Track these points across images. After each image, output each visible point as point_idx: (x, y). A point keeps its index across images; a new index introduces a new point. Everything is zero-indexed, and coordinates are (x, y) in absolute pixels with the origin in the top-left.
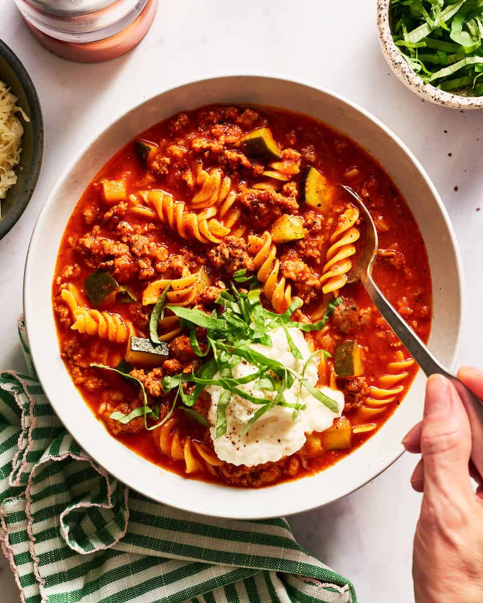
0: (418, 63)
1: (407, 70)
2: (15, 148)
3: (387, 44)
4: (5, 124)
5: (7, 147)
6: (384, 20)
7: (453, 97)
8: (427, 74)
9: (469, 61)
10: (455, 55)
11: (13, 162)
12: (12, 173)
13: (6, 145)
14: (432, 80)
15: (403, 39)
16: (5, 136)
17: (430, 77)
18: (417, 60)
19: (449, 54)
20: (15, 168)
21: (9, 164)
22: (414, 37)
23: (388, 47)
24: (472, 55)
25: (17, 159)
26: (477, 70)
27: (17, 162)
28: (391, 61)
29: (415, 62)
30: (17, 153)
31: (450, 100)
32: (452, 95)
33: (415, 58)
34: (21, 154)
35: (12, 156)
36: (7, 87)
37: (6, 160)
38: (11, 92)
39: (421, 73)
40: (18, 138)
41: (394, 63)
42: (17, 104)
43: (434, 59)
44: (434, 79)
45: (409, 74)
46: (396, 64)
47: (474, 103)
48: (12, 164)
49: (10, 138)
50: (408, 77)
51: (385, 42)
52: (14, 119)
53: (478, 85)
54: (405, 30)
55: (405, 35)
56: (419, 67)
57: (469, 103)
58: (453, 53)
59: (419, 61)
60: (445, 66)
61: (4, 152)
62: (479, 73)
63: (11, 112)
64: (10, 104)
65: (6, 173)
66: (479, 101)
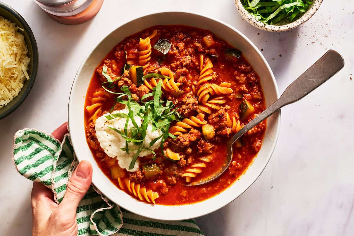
0: (259, 16)
1: (255, 21)
2: (24, 46)
3: (242, 12)
4: (15, 37)
5: (20, 47)
6: (238, 1)
7: (280, 27)
8: (264, 19)
9: (282, 8)
10: (275, 6)
11: (25, 53)
12: (27, 57)
13: (19, 46)
14: (267, 21)
15: (248, 6)
16: (17, 42)
17: (266, 20)
18: (258, 14)
19: (272, 7)
20: (28, 55)
21: (24, 54)
22: (253, 4)
23: (244, 13)
24: (282, 4)
25: (26, 50)
26: (286, 11)
27: (27, 52)
28: (247, 19)
29: (257, 16)
30: (25, 48)
31: (279, 29)
32: (279, 26)
33: (257, 13)
34: (27, 48)
35: (24, 50)
36: (9, 21)
37: (22, 53)
38: (11, 22)
39: (262, 20)
40: (23, 41)
41: (248, 20)
42: (16, 26)
43: (266, 11)
44: (268, 20)
45: (257, 23)
46: (249, 20)
47: (290, 27)
48: (25, 54)
49: (19, 42)
50: (256, 24)
51: (242, 11)
52: (18, 33)
53: (289, 17)
54: (249, 2)
55: (249, 4)
56: (260, 18)
57: (288, 28)
58: (273, 6)
59: (259, 14)
60: (272, 13)
61: (19, 50)
62: (288, 12)
63: (15, 31)
64: (13, 27)
65: (25, 59)
66: (293, 25)
